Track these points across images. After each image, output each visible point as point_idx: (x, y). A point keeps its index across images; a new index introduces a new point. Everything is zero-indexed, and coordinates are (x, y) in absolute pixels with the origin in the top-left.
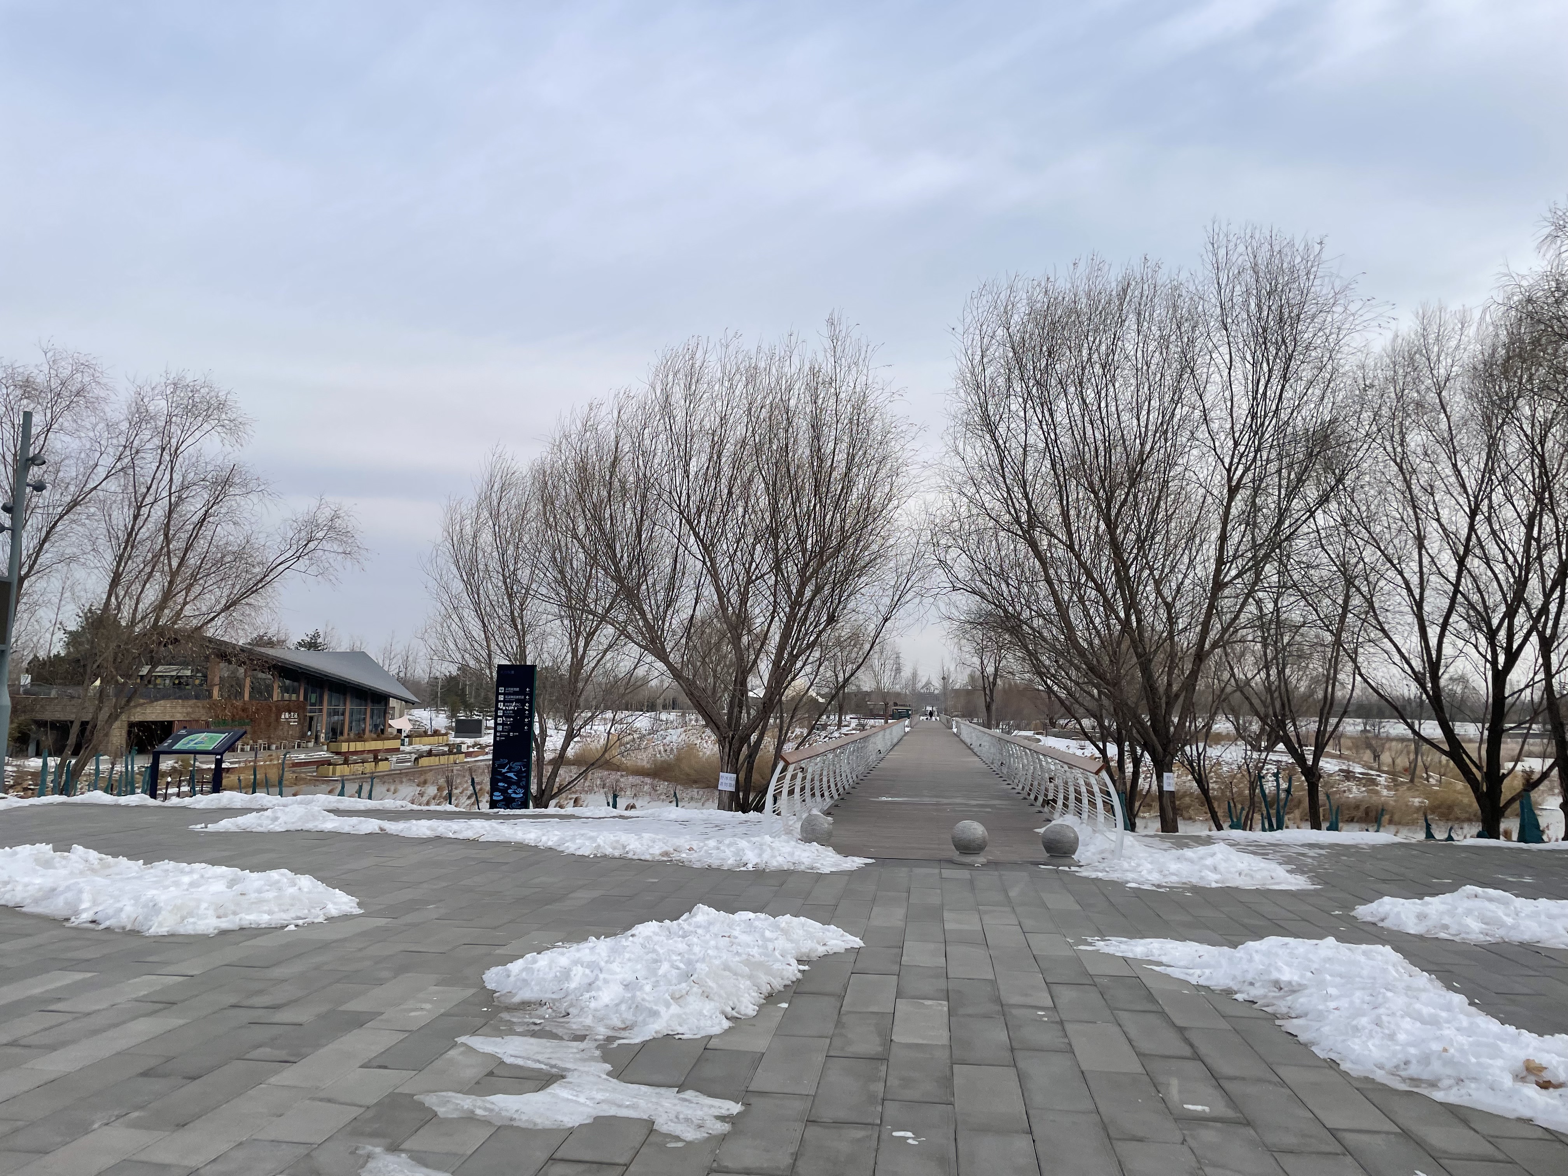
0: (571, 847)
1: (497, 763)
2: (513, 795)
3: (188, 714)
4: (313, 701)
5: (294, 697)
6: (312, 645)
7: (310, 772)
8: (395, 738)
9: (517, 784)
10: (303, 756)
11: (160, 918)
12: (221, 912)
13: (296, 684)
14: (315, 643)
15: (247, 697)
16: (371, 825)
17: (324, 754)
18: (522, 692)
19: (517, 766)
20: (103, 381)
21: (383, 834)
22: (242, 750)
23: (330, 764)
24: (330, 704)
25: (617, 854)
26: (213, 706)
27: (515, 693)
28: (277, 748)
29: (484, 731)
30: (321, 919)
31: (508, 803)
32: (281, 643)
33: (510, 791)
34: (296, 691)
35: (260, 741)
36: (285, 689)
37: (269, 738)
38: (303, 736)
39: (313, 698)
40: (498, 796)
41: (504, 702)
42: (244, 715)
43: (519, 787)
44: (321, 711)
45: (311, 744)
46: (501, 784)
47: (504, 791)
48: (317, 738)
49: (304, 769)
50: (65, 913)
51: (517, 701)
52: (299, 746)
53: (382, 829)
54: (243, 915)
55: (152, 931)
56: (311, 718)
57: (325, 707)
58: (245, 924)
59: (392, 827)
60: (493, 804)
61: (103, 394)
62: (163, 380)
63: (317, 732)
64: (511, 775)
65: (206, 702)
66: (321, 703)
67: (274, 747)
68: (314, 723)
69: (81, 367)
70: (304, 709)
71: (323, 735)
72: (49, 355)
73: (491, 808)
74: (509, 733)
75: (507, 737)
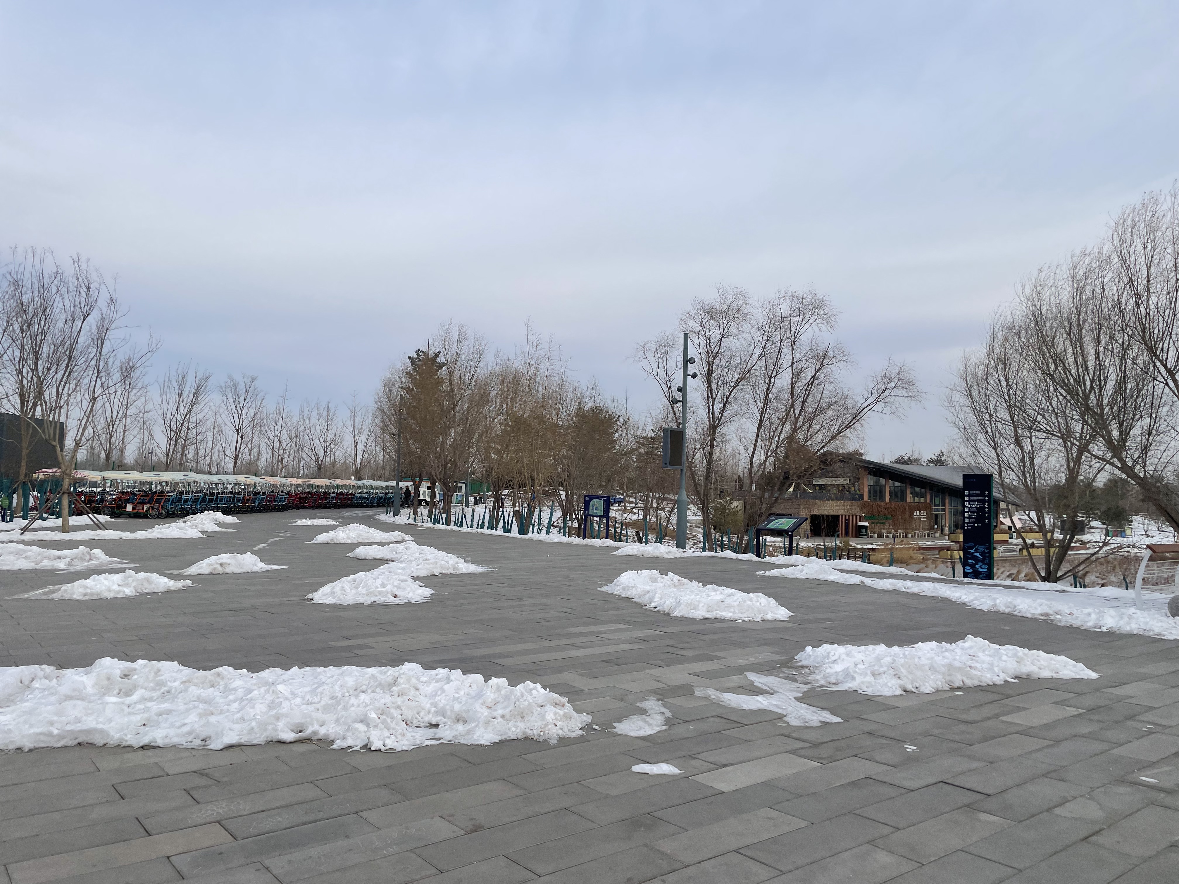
0: (976, 605)
1: (967, 545)
2: (980, 570)
3: (848, 510)
4: (937, 503)
5: (922, 500)
6: (938, 462)
7: (935, 554)
8: (1005, 532)
9: (982, 561)
10: (929, 543)
11: (680, 608)
12: (710, 609)
13: (923, 490)
14: (941, 460)
15: (888, 500)
16: (856, 579)
17: (946, 542)
18: (982, 494)
19: (981, 548)
20: (750, 302)
21: (863, 585)
22: (887, 537)
23: (948, 550)
24: (951, 505)
25: (1007, 611)
26: (863, 506)
27: (977, 495)
28: (912, 536)
29: (1087, 530)
30: (759, 620)
31: (976, 575)
32: (917, 460)
33: (977, 566)
34: (923, 495)
35: (899, 531)
36: (916, 494)
37: (906, 529)
38: (931, 528)
39: (937, 501)
40: (969, 569)
41: (969, 501)
42: (886, 512)
43: (984, 563)
44: (943, 510)
45: (937, 535)
46: (970, 561)
47: (973, 566)
48: (942, 530)
49: (928, 552)
50: (644, 603)
51: (979, 501)
52: (928, 536)
53: (862, 582)
54: (718, 612)
55: (674, 615)
56: (937, 516)
57: (947, 508)
58: (718, 616)
59: (868, 581)
60: (966, 575)
61: (750, 309)
62: (777, 296)
63: (942, 526)
64: (977, 554)
65: (860, 503)
66: (944, 505)
67: (910, 535)
68: (939, 519)
69: (737, 296)
70: (931, 509)
71: (947, 528)
72: (721, 291)
73: (964, 577)
74: (974, 524)
75: (973, 527)
